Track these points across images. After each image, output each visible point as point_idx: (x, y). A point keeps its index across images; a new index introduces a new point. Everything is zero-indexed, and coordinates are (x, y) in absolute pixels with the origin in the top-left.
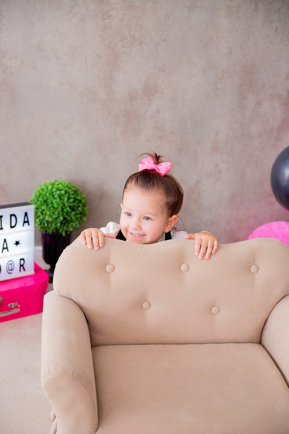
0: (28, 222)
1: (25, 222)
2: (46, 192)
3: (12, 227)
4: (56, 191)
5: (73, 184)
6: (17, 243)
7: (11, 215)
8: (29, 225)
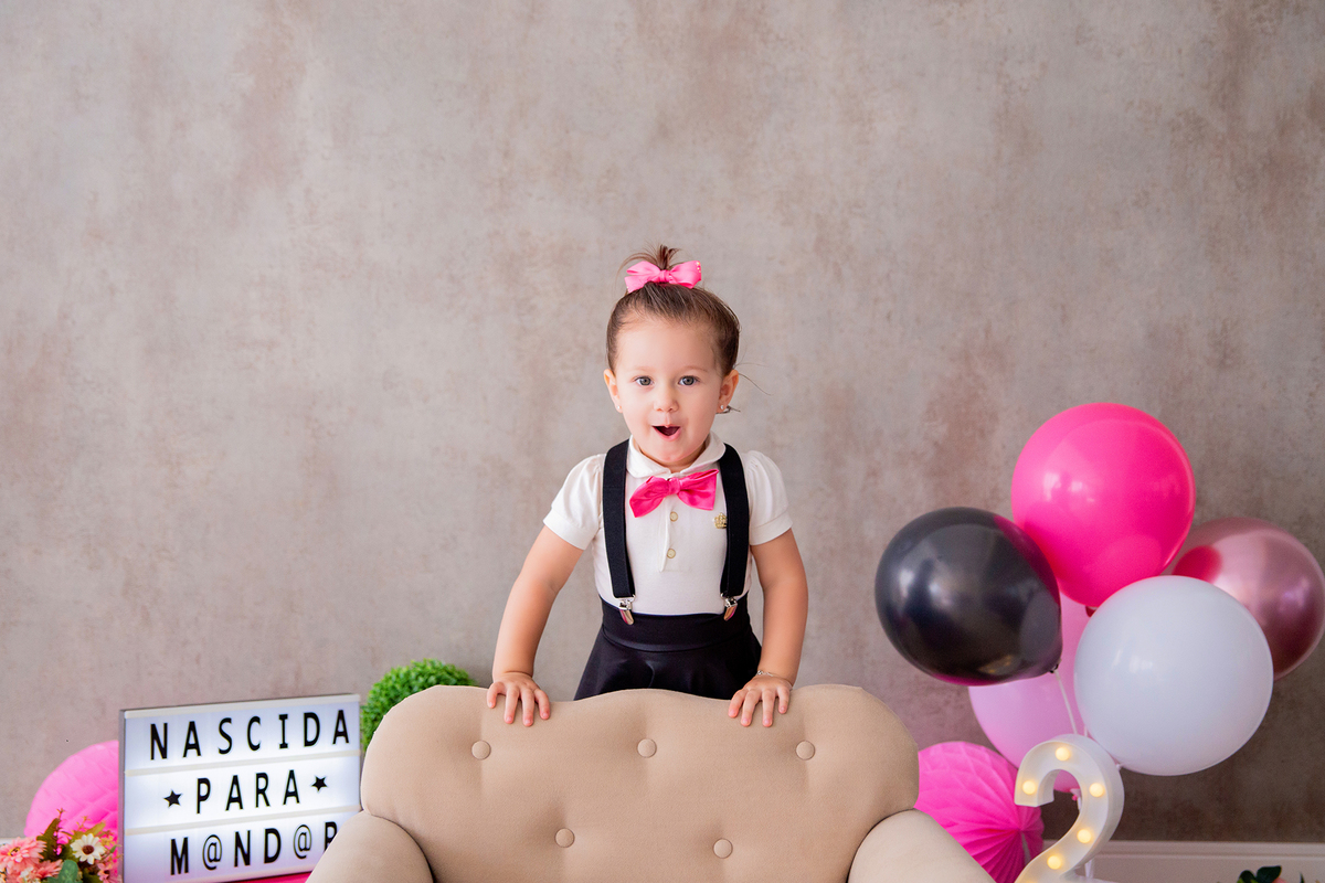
0: (344, 734)
1: (338, 734)
2: (396, 682)
3: (308, 744)
4: (417, 679)
5: (457, 668)
6: (320, 784)
7: (308, 715)
8: (347, 741)
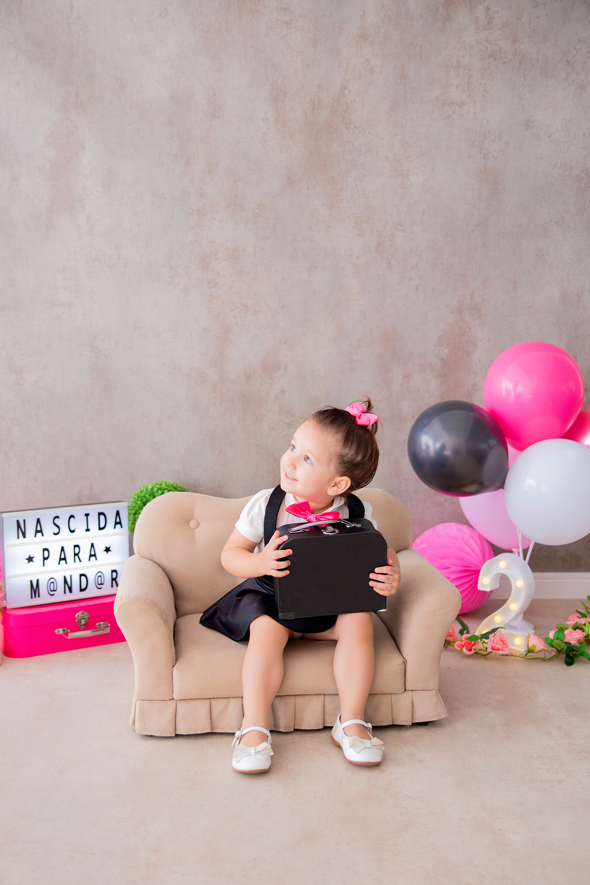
0: (120, 523)
1: (116, 523)
2: (146, 493)
3: (100, 529)
4: (157, 492)
5: (179, 485)
6: (108, 550)
7: (100, 514)
8: (122, 527)
